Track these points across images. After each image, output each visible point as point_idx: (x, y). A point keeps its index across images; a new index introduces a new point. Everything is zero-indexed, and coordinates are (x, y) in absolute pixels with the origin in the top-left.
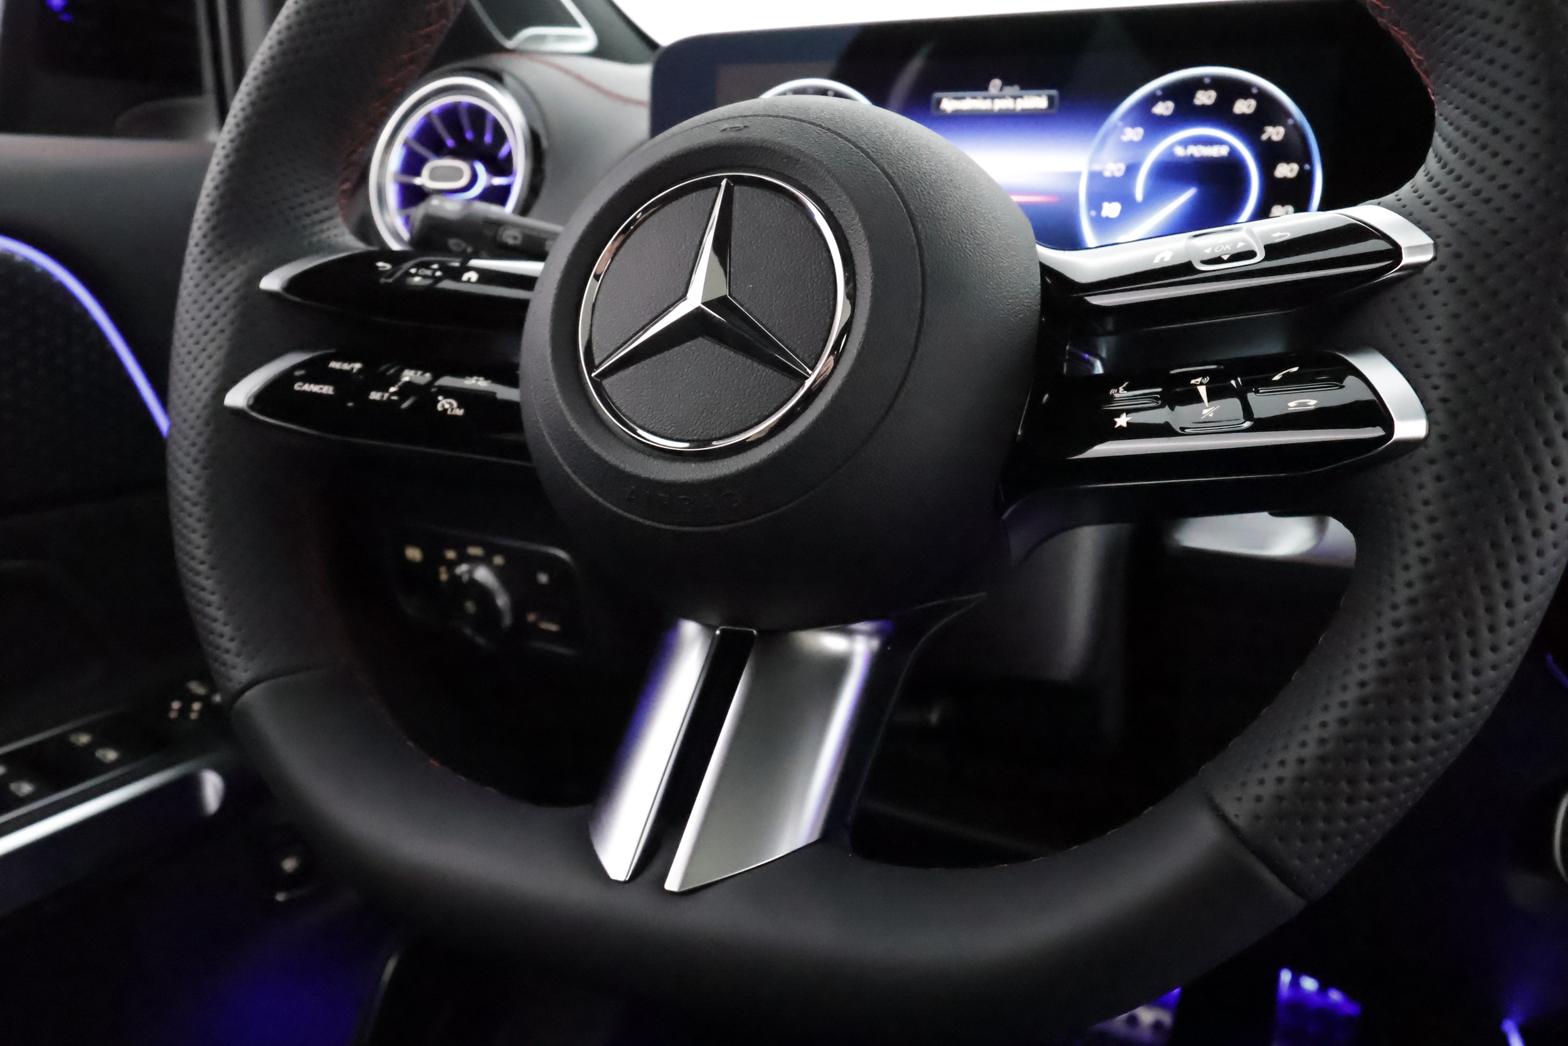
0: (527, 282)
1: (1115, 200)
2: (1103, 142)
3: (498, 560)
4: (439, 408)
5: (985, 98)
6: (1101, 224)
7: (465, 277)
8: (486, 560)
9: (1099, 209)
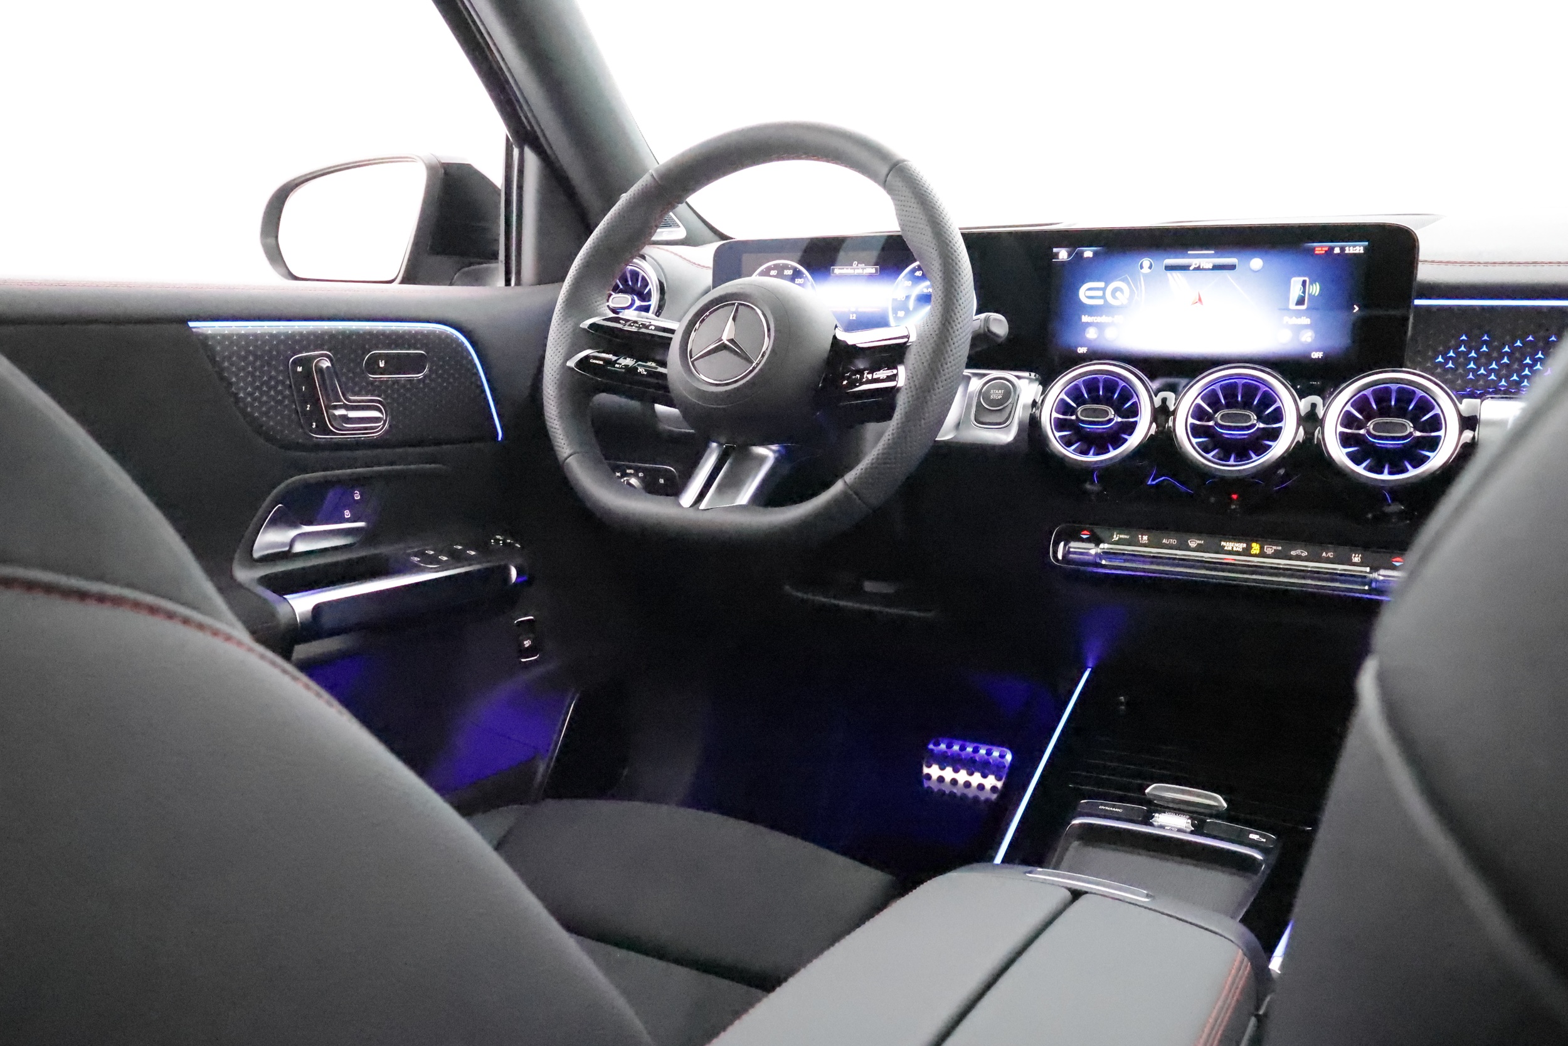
0: (672, 331)
1: (903, 310)
2: (897, 285)
3: (641, 474)
4: (639, 371)
5: (851, 269)
6: (897, 319)
7: (650, 328)
8: (636, 475)
9: (896, 314)
